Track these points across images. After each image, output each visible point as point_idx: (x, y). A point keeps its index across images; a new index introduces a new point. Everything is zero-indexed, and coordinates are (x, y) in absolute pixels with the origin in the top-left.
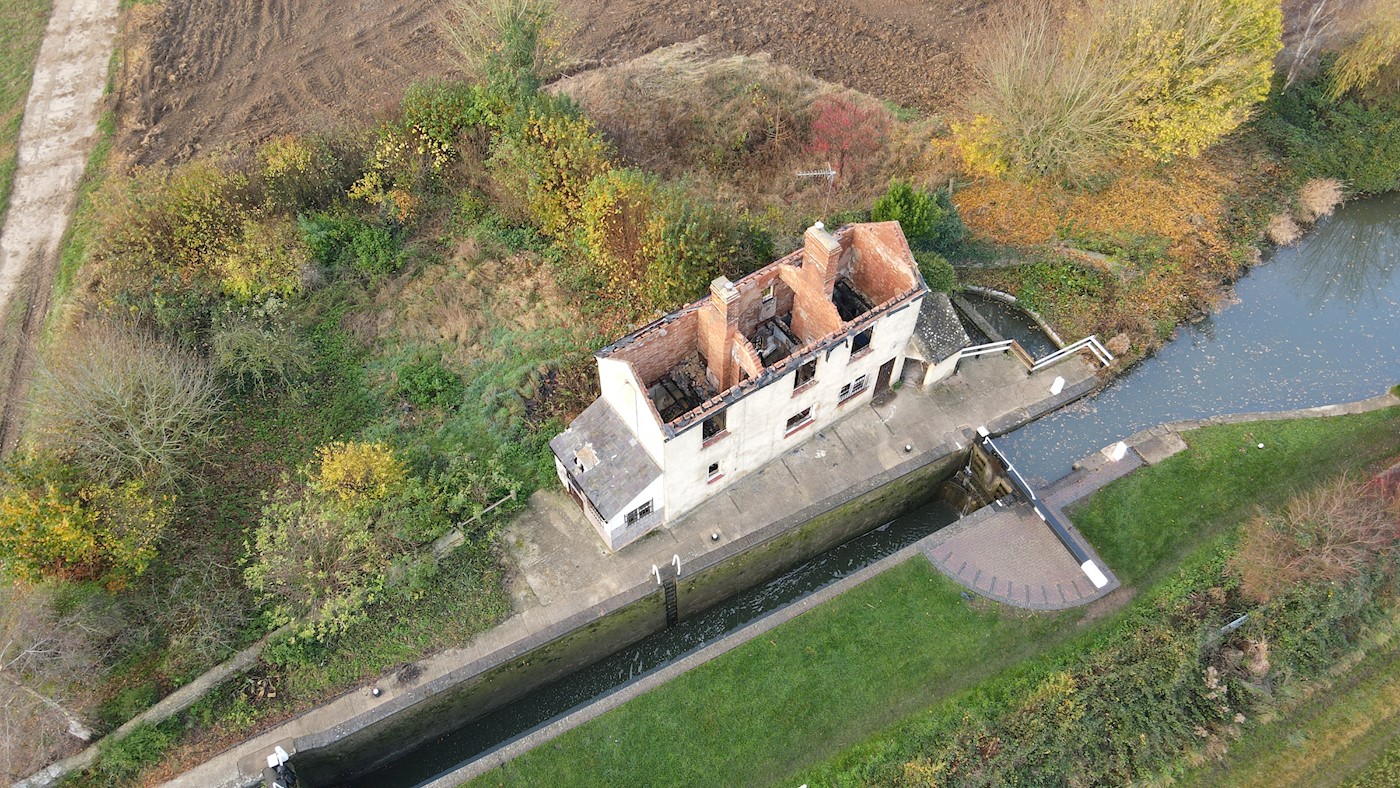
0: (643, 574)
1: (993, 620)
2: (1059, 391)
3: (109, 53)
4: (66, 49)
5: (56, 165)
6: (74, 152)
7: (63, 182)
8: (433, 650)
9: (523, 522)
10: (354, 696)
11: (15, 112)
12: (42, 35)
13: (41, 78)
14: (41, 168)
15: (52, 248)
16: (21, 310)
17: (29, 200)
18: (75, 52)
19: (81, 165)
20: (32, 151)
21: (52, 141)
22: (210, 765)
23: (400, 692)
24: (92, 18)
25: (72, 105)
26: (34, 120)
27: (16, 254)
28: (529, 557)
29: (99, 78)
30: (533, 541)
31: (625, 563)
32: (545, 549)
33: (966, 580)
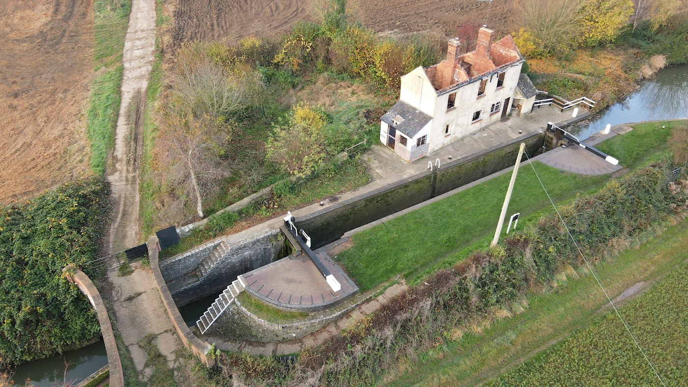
0: (424, 169)
1: (575, 178)
2: (576, 116)
3: (155, 38)
4: (137, 37)
5: (139, 68)
6: (146, 64)
7: (143, 73)
8: (342, 192)
9: (369, 154)
10: (312, 206)
11: (119, 54)
12: (126, 33)
13: (128, 45)
14: (134, 69)
15: (143, 90)
16: (135, 106)
17: (130, 77)
18: (140, 38)
19: (150, 68)
20: (129, 64)
21: (136, 61)
22: (255, 227)
23: (331, 204)
24: (145, 29)
25: (143, 52)
26: (127, 56)
27: (129, 92)
28: (374, 164)
29: (152, 44)
30: (375, 160)
31: (416, 166)
32: (380, 162)
33: (559, 167)
